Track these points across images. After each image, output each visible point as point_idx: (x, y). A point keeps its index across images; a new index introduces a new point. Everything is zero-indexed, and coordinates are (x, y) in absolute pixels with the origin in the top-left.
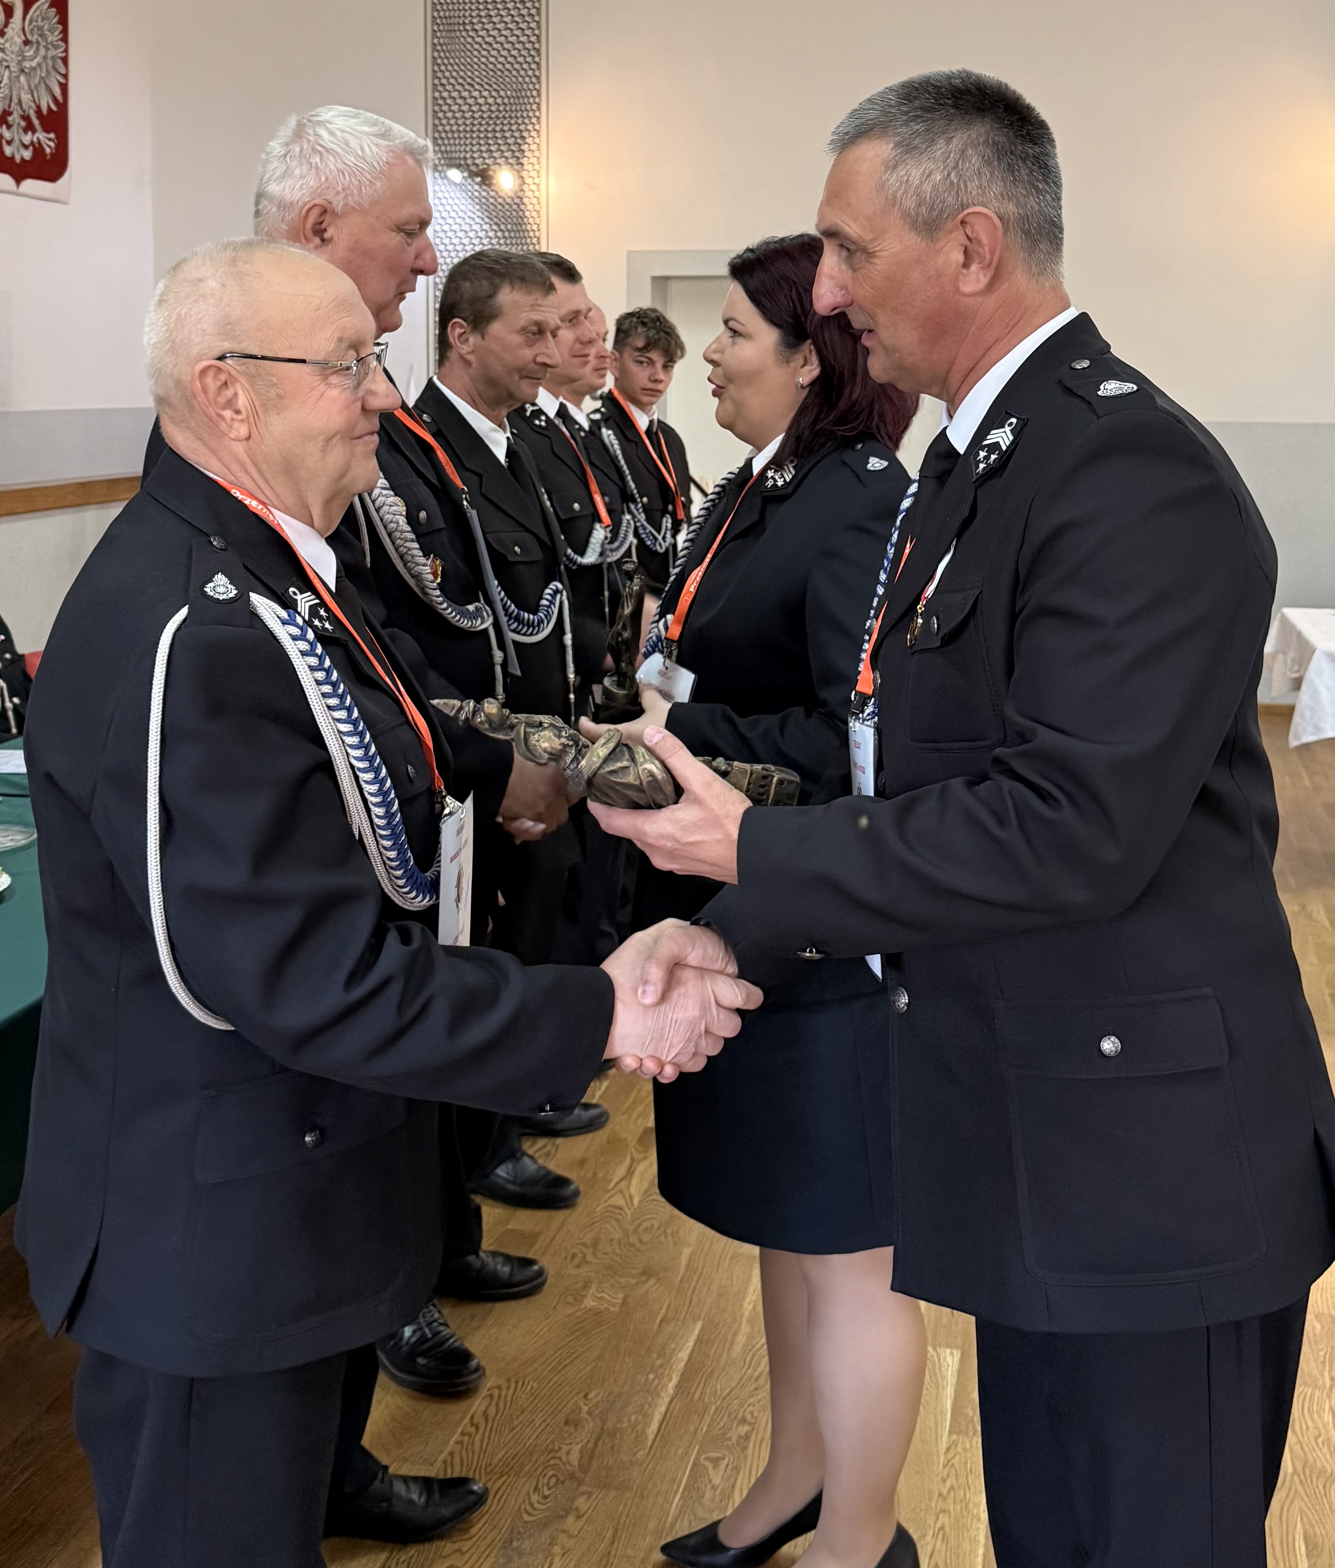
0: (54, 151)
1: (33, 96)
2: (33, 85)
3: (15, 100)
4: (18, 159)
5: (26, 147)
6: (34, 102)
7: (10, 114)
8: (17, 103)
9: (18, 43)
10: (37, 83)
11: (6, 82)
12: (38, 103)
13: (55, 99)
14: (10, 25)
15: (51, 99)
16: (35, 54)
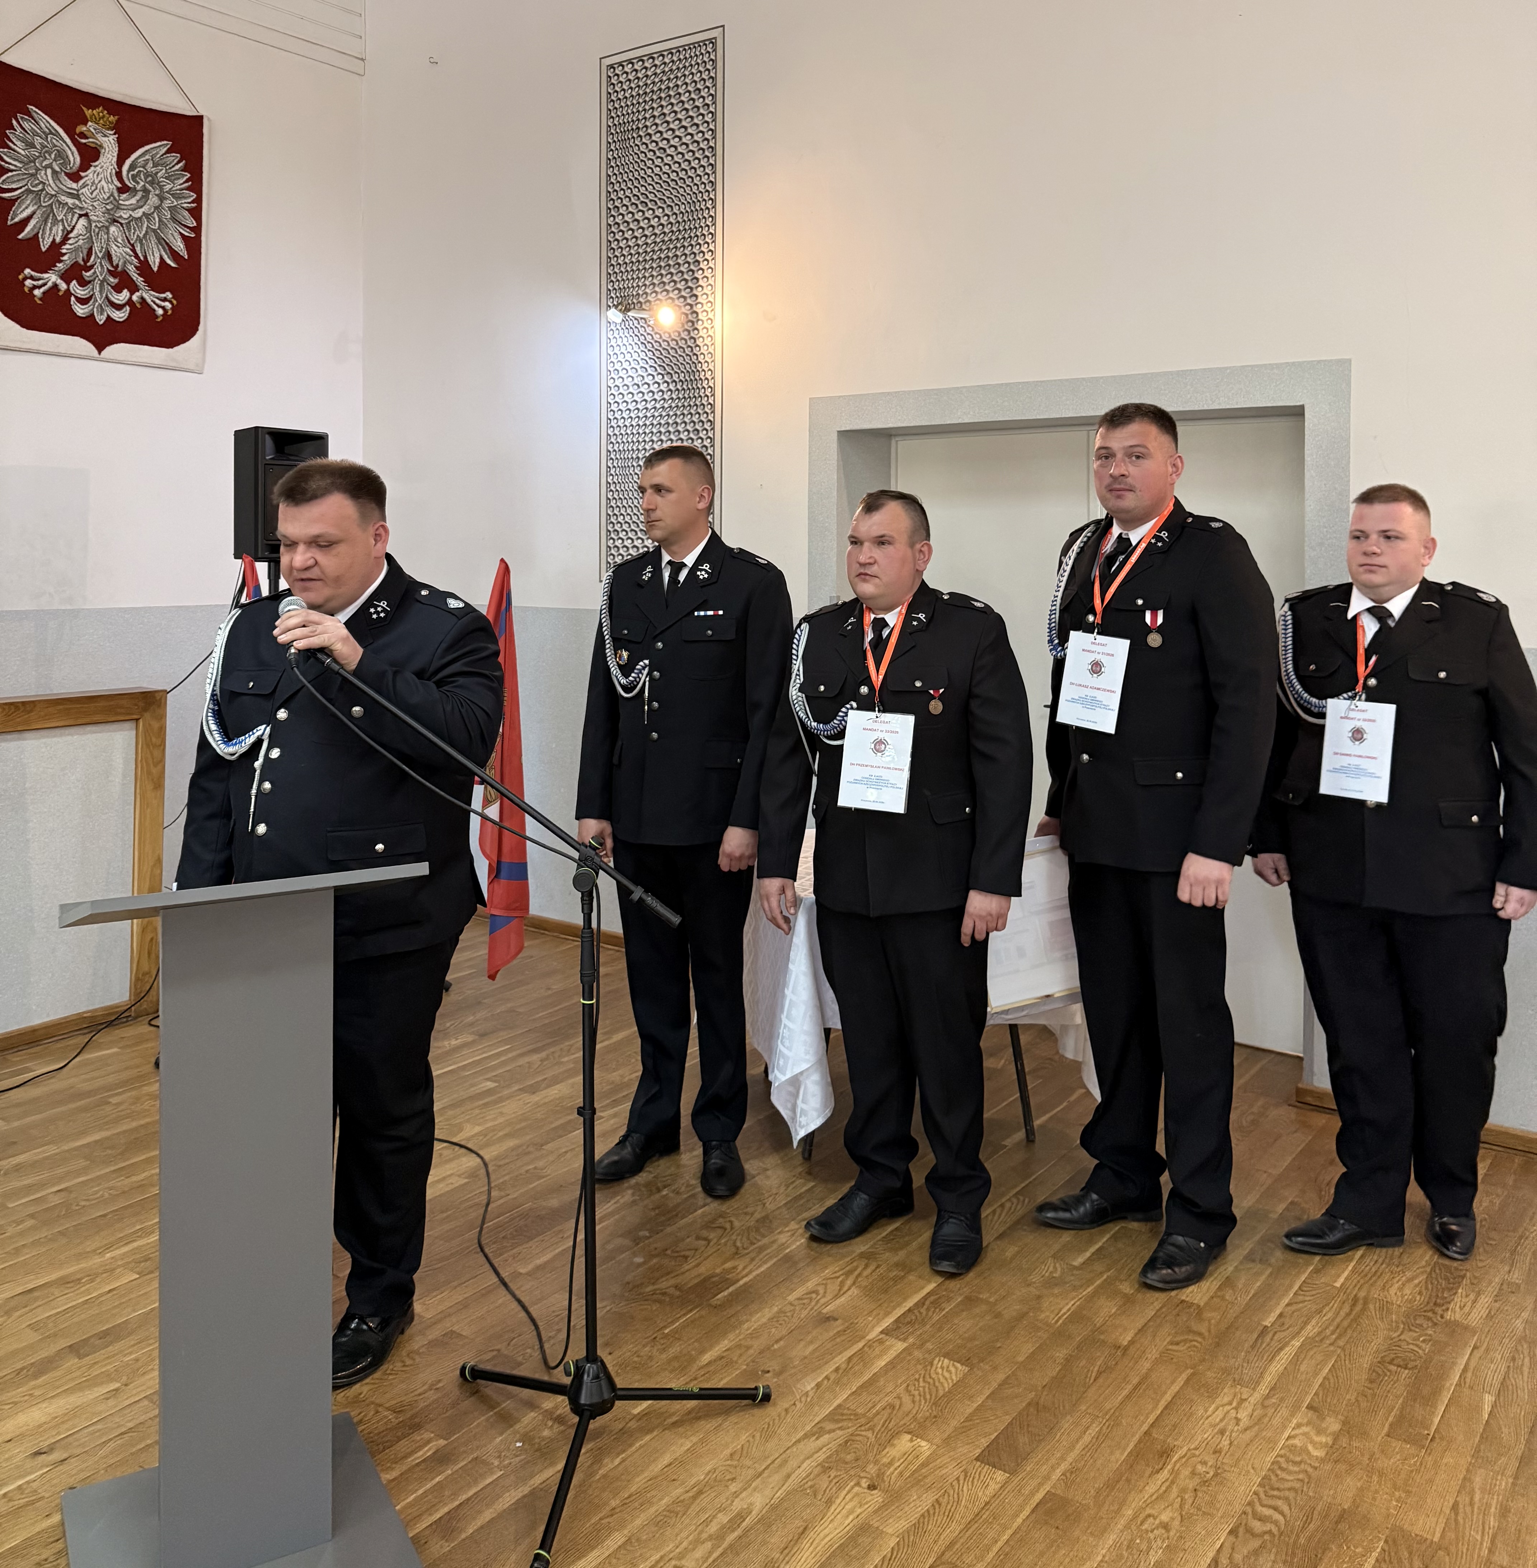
2: (133, 237)
3: (97, 250)
4: (100, 319)
5: (117, 307)
7: (87, 269)
8: (103, 257)
9: (106, 190)
10: (141, 236)
11: (81, 232)
12: (142, 258)
13: (174, 255)
14: (92, 168)
15: (166, 253)
16: (141, 204)
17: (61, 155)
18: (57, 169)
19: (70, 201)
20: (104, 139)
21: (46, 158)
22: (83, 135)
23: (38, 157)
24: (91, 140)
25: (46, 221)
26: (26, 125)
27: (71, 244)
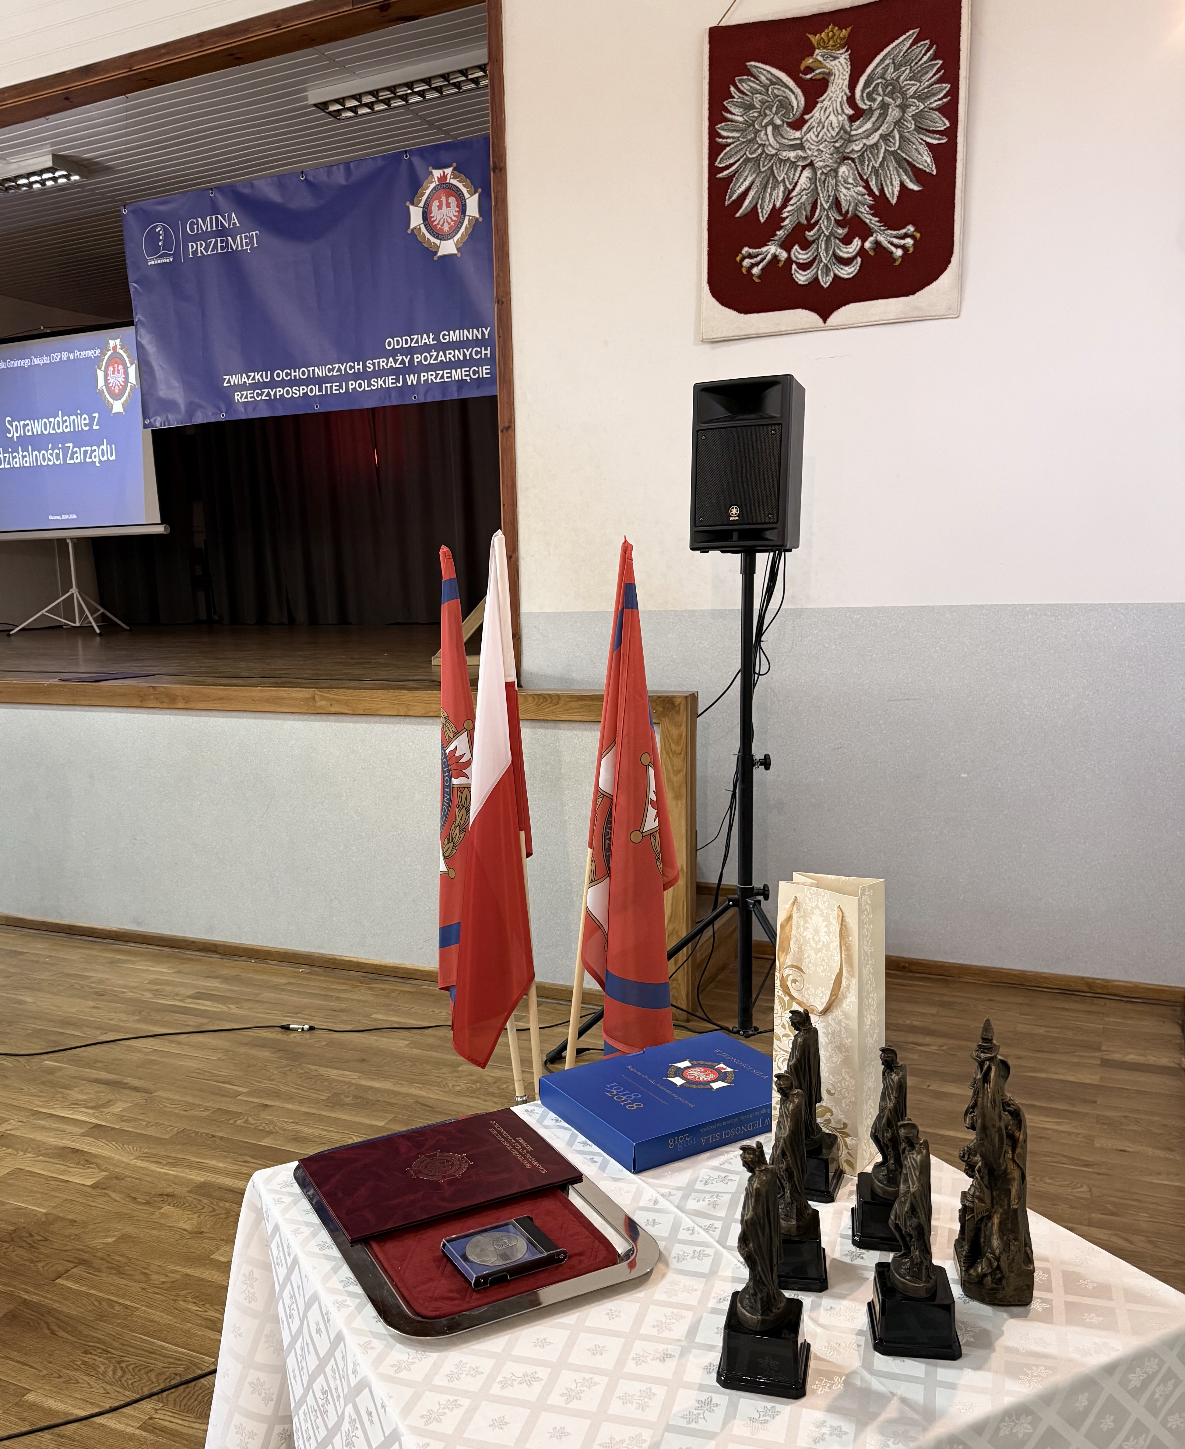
0: (911, 250)
1: (867, 187)
2: (867, 171)
3: (824, 202)
4: (825, 282)
5: (847, 262)
6: (871, 193)
7: (811, 227)
8: (829, 208)
9: (835, 124)
10: (877, 165)
11: (804, 186)
12: (877, 193)
13: (918, 174)
14: (819, 105)
15: (909, 177)
16: (877, 125)
17: (784, 105)
18: (778, 122)
19: (792, 155)
20: (833, 63)
21: (766, 115)
22: (809, 70)
23: (757, 118)
24: (817, 72)
25: (765, 188)
26: (744, 87)
27: (793, 205)
